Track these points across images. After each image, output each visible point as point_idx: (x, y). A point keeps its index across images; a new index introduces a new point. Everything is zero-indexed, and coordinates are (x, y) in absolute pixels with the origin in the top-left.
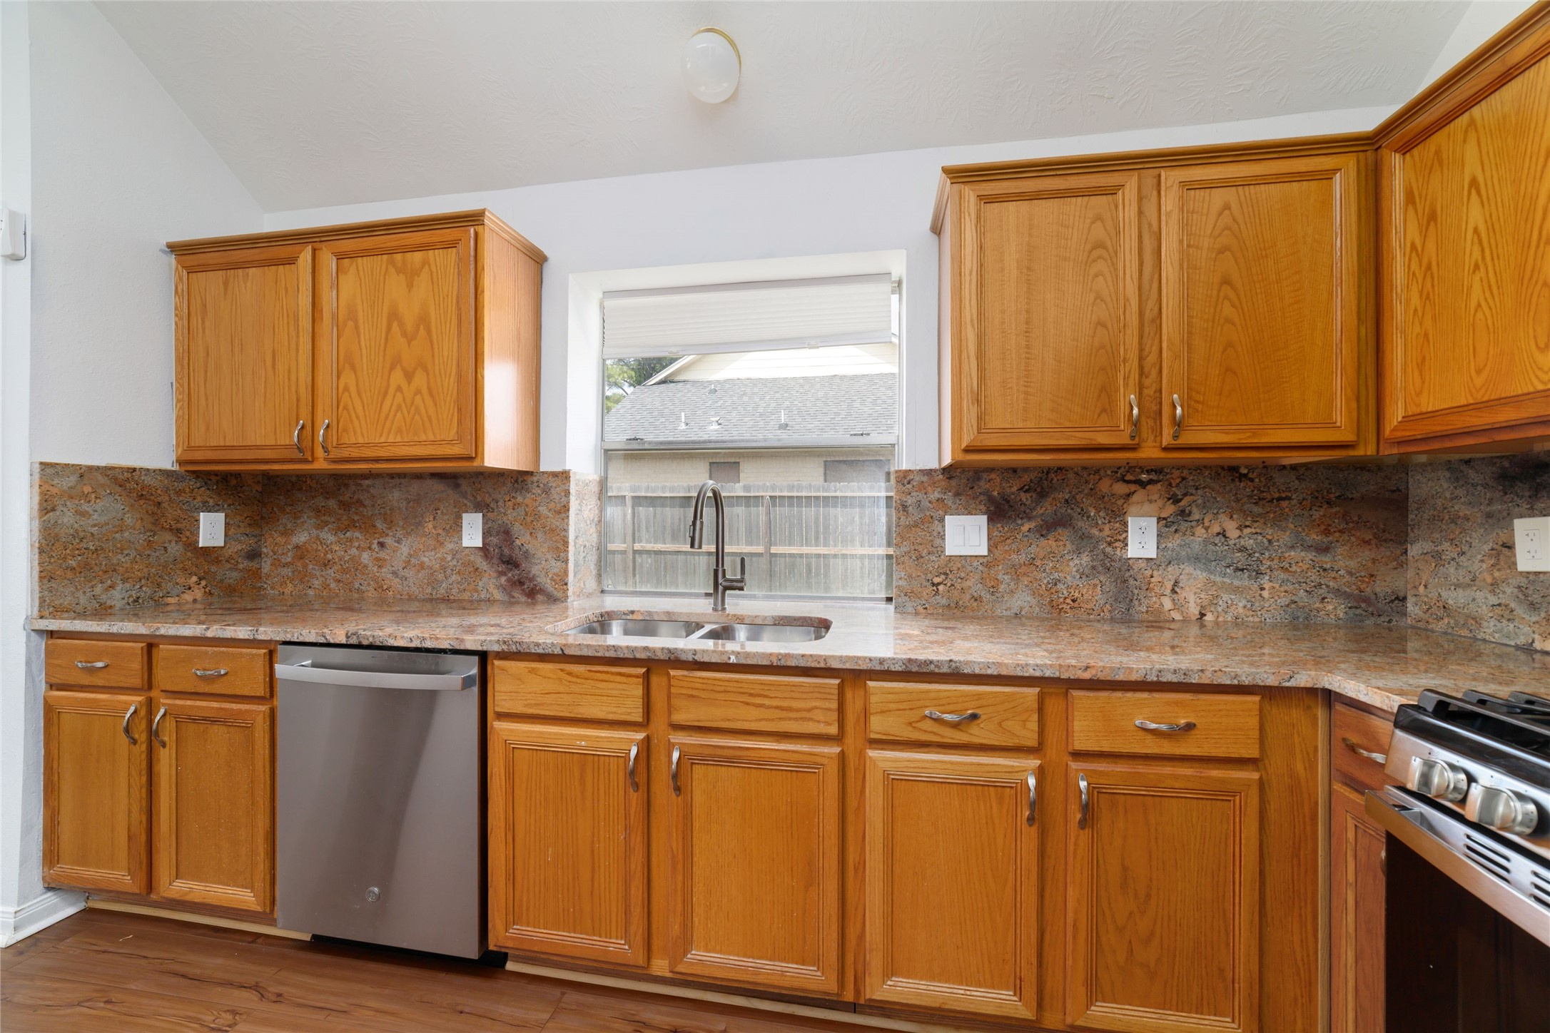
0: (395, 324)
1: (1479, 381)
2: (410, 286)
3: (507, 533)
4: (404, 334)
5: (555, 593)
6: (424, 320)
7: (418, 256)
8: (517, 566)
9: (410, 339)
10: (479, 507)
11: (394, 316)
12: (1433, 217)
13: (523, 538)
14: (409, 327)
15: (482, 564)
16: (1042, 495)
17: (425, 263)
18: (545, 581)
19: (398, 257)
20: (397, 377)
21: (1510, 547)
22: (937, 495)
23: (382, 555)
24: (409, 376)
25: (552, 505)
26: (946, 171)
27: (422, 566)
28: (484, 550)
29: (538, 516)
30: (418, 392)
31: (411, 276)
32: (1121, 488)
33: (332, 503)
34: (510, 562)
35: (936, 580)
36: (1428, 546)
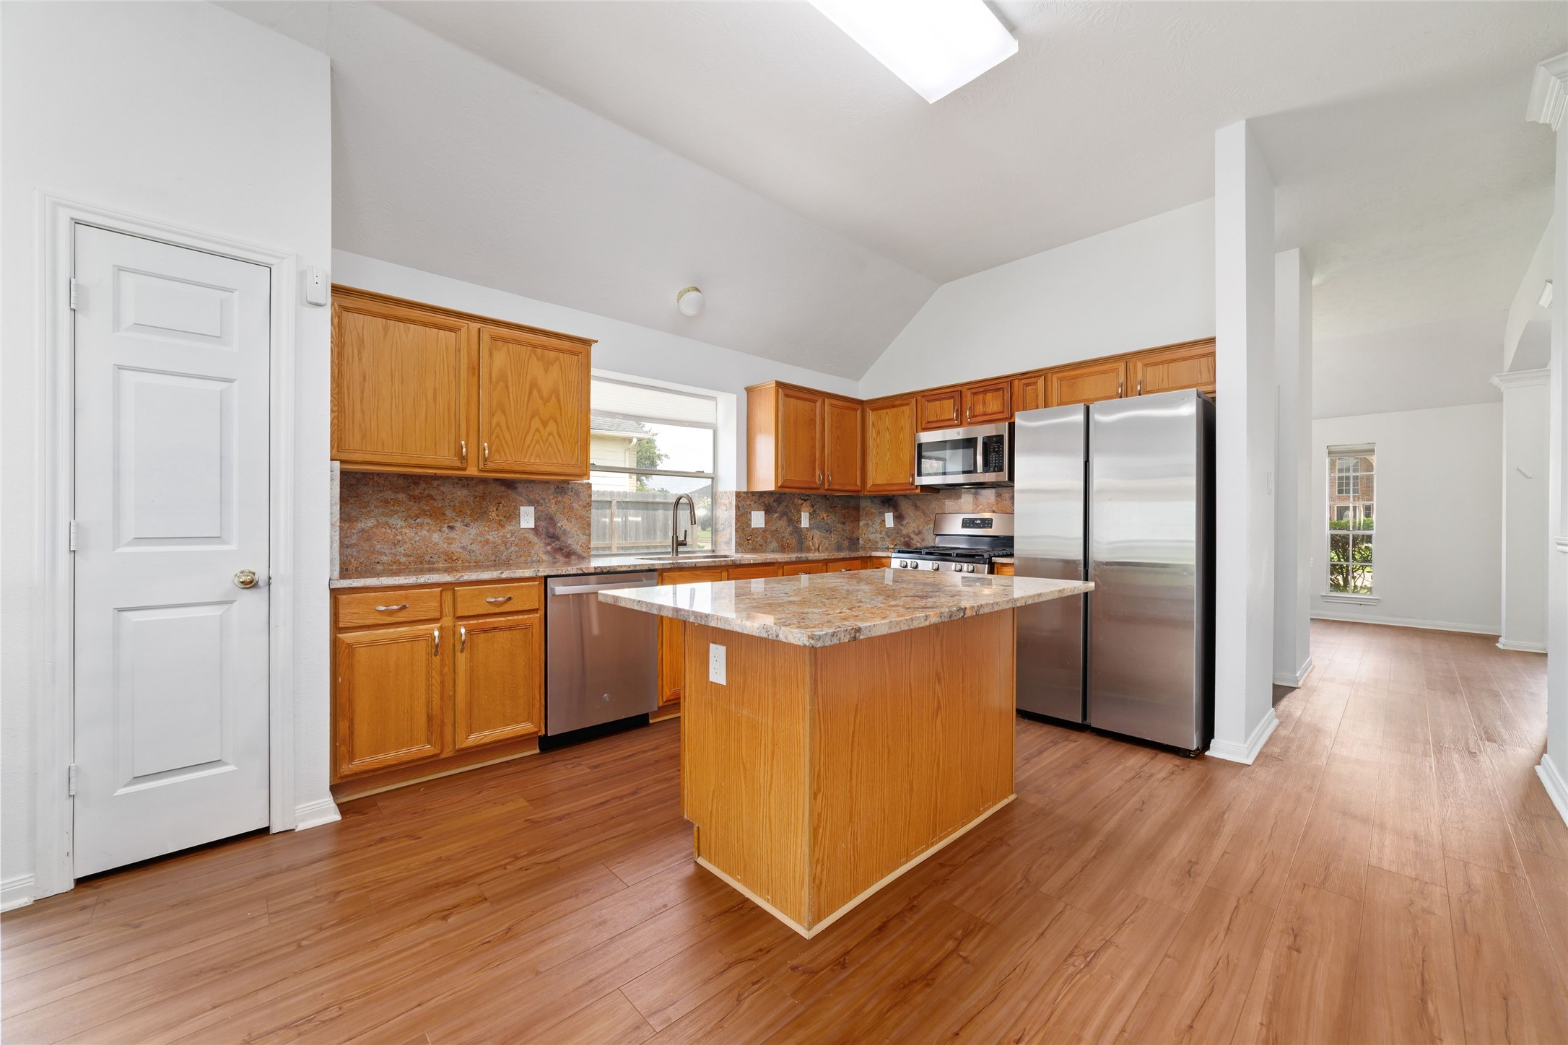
0: (535, 392)
1: (889, 478)
2: (546, 370)
3: (551, 520)
4: (541, 398)
5: (583, 554)
6: (555, 392)
7: (552, 354)
8: (558, 539)
9: (546, 402)
10: (530, 503)
11: (534, 385)
12: (879, 432)
13: (563, 523)
14: (545, 393)
15: (535, 539)
16: (780, 503)
17: (557, 359)
18: (577, 547)
19: (539, 351)
20: (536, 423)
21: (884, 521)
22: (749, 503)
23: (452, 534)
24: (545, 424)
25: (581, 503)
26: (776, 382)
27: (487, 542)
28: (536, 530)
29: (571, 509)
30: (550, 434)
31: (547, 366)
32: (800, 502)
33: (401, 496)
34: (553, 537)
35: (749, 538)
36: (865, 522)
